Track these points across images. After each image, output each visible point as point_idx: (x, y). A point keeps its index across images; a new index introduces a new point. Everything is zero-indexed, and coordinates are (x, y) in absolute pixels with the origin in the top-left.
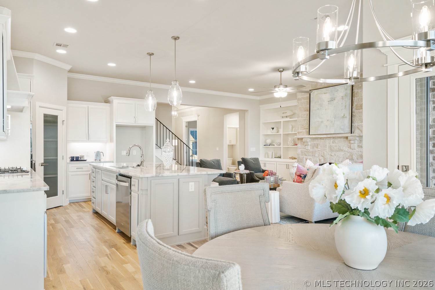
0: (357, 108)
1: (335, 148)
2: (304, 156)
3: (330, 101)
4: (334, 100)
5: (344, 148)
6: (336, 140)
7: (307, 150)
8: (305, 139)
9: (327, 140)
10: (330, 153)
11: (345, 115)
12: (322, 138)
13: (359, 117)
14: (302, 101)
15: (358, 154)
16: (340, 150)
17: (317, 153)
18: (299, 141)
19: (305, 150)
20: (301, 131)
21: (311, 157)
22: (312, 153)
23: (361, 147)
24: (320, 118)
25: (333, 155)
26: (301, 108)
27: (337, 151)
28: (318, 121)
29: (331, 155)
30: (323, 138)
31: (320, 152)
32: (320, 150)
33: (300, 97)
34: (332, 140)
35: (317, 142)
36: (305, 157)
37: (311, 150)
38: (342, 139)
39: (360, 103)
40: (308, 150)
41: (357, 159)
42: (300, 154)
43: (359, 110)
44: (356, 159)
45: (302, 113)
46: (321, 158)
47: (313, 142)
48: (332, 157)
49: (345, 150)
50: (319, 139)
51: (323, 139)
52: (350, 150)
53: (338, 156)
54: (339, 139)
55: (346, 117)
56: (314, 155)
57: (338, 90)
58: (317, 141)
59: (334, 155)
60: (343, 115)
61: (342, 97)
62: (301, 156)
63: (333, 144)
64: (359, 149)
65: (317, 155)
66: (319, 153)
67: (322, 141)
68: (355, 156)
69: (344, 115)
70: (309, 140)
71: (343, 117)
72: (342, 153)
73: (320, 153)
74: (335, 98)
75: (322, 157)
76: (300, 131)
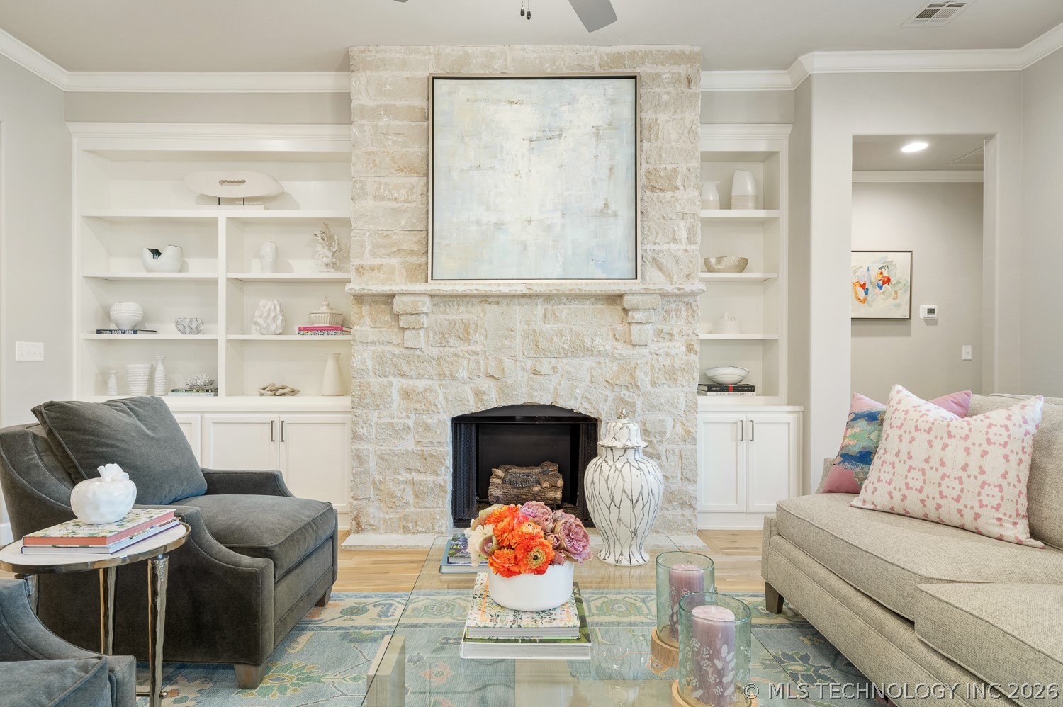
0: (656, 185)
1: (556, 340)
2: (391, 379)
3: (539, 139)
4: (560, 136)
5: (598, 341)
6: (562, 306)
7: (407, 352)
8: (404, 298)
9: (517, 308)
10: (529, 364)
11: (613, 207)
12: (491, 300)
13: (662, 220)
14: (381, 124)
15: (657, 366)
16: (581, 349)
17: (465, 363)
18: (365, 309)
19: (397, 351)
20: (377, 261)
21: (430, 382)
22: (434, 362)
23: (668, 337)
24: (488, 209)
25: (545, 367)
26: (374, 153)
27: (566, 356)
28: (478, 223)
29: (536, 372)
30: (495, 299)
31: (480, 358)
32: (478, 348)
33: (372, 104)
34: (540, 309)
35: (465, 316)
36: (398, 382)
37: (435, 351)
38: (588, 306)
39: (663, 166)
40: (418, 353)
41: (654, 384)
42: (370, 367)
43: (661, 194)
44: (649, 385)
45: (383, 180)
46: (485, 384)
47: (441, 316)
48: (542, 377)
49: (602, 349)
50: (474, 300)
51: (498, 303)
52: (626, 351)
53: (568, 372)
54: (574, 306)
55: (615, 215)
56: (448, 373)
57: (573, 100)
58: (463, 308)
59: (551, 372)
60: (601, 205)
61: (594, 129)
62: (374, 382)
63: (547, 326)
64: (662, 344)
65: (463, 373)
66: (473, 365)
67: (492, 309)
68: (645, 373)
69: (606, 205)
70: (425, 305)
71: (602, 211)
72: (587, 362)
73: (477, 363)
74: (561, 130)
75: (491, 382)
76: (368, 260)
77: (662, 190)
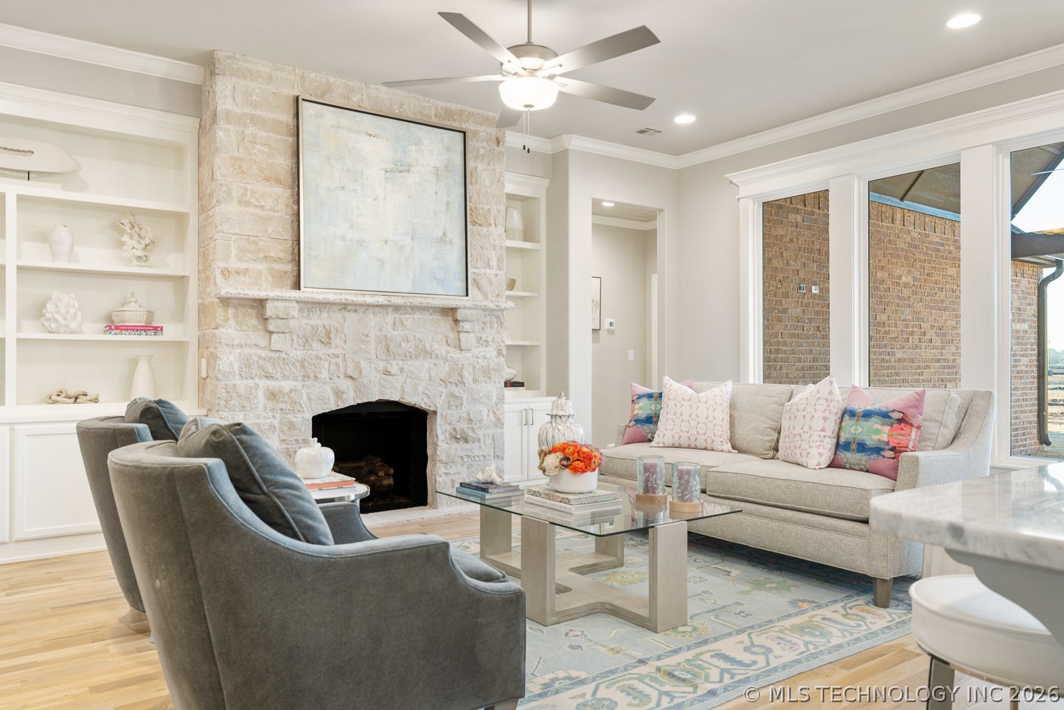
0: (476, 221)
1: (403, 344)
2: (257, 380)
3: (392, 171)
4: (409, 171)
5: (436, 346)
6: (407, 316)
7: (272, 354)
8: (277, 304)
9: (371, 316)
10: (381, 365)
11: (450, 236)
12: (350, 308)
13: (480, 249)
14: (248, 132)
15: (477, 367)
16: (423, 352)
17: (326, 365)
18: (231, 311)
19: (263, 353)
20: (243, 266)
21: (295, 383)
22: (298, 365)
23: (485, 344)
24: (351, 227)
25: (394, 369)
26: (242, 160)
27: (411, 358)
28: (343, 238)
29: (387, 373)
30: (353, 308)
31: (340, 360)
32: (339, 351)
33: (238, 110)
34: (390, 318)
35: (327, 322)
36: (263, 383)
37: (298, 354)
38: (427, 316)
39: (481, 206)
40: (283, 355)
41: (475, 381)
42: (236, 369)
43: (480, 228)
44: (472, 383)
45: (249, 187)
46: (345, 385)
47: (305, 321)
48: (391, 377)
49: (439, 352)
50: (335, 308)
51: (356, 311)
52: (455, 354)
53: (412, 373)
54: (417, 316)
55: (451, 243)
56: (312, 375)
57: (418, 143)
58: (325, 315)
59: (399, 373)
60: (440, 234)
61: (434, 170)
62: (241, 384)
63: (396, 332)
64: (481, 349)
65: (324, 374)
66: (333, 367)
67: (351, 317)
68: (469, 372)
69: (445, 234)
70: (294, 310)
71: (441, 239)
72: (427, 364)
73: (337, 365)
74: (410, 166)
75: (349, 382)
76: (233, 264)
77: (480, 225)
